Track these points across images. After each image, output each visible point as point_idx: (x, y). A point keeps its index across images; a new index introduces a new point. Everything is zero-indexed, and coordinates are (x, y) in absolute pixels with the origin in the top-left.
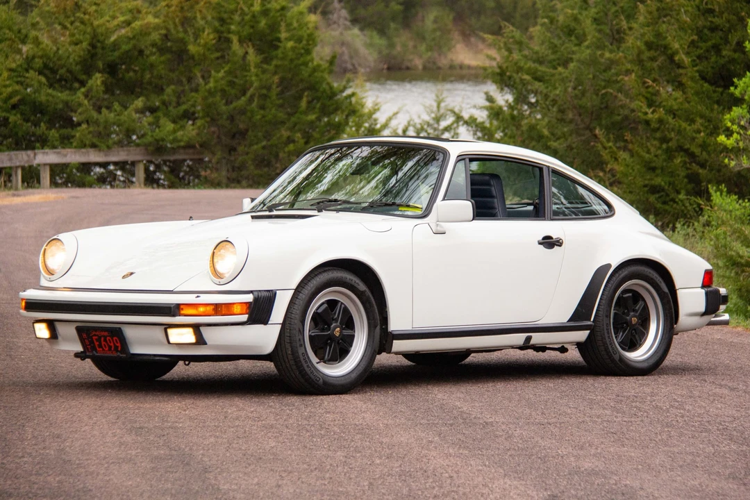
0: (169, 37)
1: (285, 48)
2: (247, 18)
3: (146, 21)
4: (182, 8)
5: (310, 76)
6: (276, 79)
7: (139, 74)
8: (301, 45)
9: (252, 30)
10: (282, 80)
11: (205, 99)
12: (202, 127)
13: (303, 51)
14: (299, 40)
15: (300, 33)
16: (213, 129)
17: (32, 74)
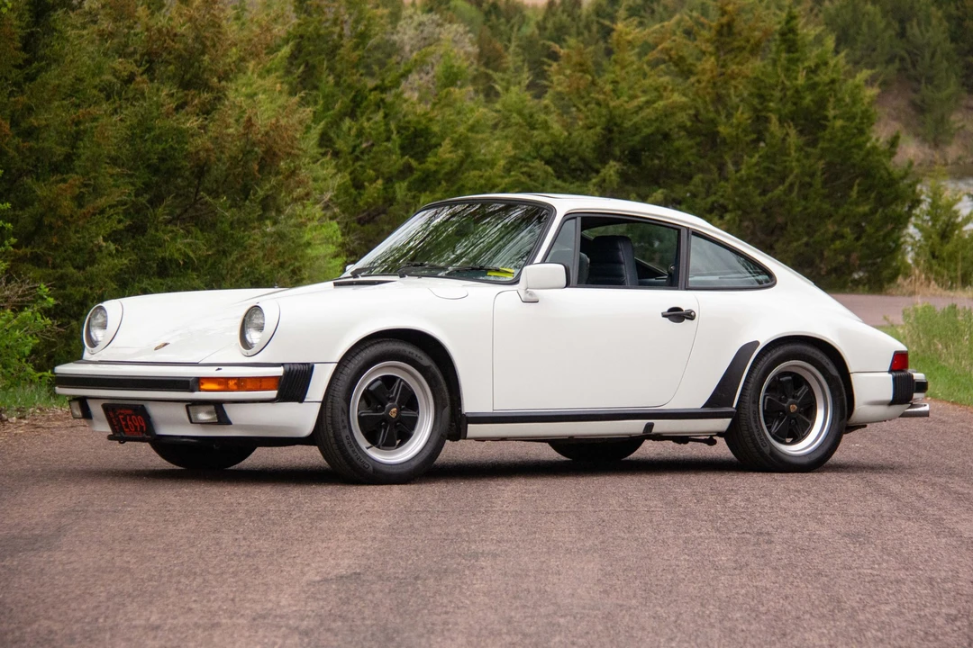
0: (700, 118)
1: (833, 129)
2: (789, 93)
3: (671, 101)
4: (715, 84)
5: (863, 160)
6: (821, 164)
7: (663, 162)
8: (853, 125)
9: (794, 108)
10: (830, 164)
11: (735, 188)
12: (731, 222)
13: (855, 131)
14: (852, 118)
15: (854, 110)
16: (746, 224)
17: (538, 163)
